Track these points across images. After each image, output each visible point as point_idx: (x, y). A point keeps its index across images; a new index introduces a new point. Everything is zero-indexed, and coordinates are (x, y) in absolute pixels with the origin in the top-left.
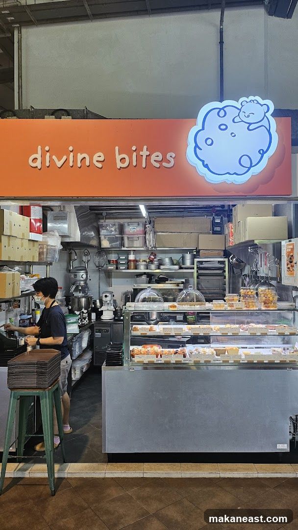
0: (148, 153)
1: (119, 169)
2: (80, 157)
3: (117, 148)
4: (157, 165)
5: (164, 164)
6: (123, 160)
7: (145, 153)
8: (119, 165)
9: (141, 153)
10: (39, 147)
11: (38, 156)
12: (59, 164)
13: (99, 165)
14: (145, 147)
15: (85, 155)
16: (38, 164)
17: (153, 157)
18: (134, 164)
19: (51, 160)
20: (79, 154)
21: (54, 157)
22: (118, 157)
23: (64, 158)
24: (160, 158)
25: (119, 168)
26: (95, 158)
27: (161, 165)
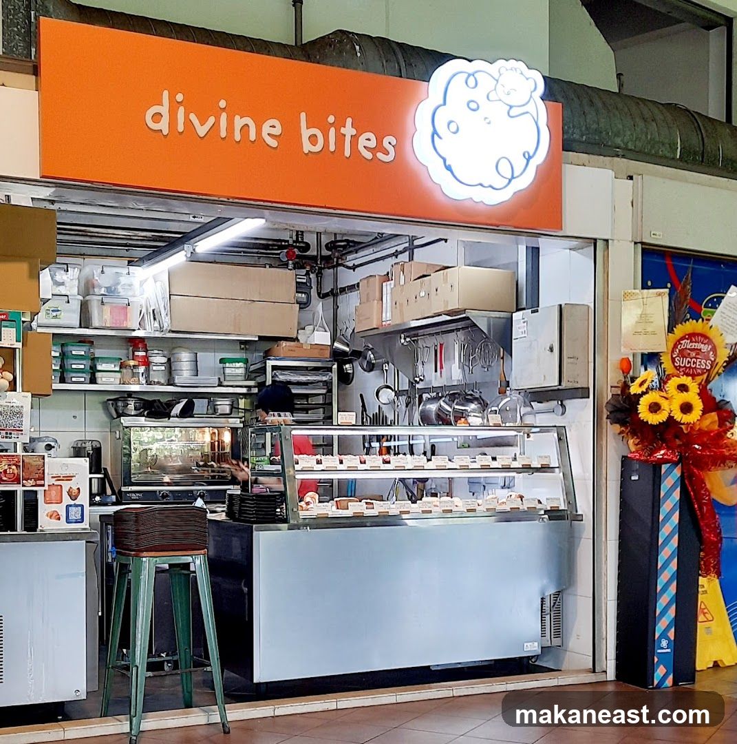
0: (354, 132)
1: (307, 154)
2: (239, 122)
3: (303, 116)
4: (368, 155)
5: (380, 156)
6: (313, 139)
7: (349, 131)
8: (307, 147)
9: (343, 130)
10: (166, 94)
11: (164, 109)
12: (202, 131)
13: (273, 143)
14: (349, 121)
15: (248, 121)
16: (164, 126)
17: (362, 141)
18: (332, 148)
19: (188, 122)
20: (237, 118)
21: (193, 117)
22: (306, 133)
23: (212, 120)
24: (373, 144)
25: (306, 152)
26: (266, 129)
27: (374, 155)
